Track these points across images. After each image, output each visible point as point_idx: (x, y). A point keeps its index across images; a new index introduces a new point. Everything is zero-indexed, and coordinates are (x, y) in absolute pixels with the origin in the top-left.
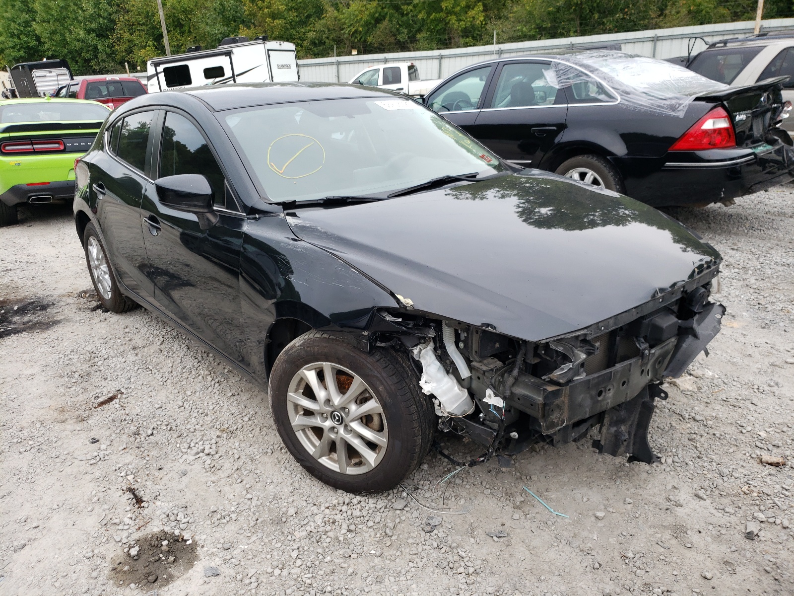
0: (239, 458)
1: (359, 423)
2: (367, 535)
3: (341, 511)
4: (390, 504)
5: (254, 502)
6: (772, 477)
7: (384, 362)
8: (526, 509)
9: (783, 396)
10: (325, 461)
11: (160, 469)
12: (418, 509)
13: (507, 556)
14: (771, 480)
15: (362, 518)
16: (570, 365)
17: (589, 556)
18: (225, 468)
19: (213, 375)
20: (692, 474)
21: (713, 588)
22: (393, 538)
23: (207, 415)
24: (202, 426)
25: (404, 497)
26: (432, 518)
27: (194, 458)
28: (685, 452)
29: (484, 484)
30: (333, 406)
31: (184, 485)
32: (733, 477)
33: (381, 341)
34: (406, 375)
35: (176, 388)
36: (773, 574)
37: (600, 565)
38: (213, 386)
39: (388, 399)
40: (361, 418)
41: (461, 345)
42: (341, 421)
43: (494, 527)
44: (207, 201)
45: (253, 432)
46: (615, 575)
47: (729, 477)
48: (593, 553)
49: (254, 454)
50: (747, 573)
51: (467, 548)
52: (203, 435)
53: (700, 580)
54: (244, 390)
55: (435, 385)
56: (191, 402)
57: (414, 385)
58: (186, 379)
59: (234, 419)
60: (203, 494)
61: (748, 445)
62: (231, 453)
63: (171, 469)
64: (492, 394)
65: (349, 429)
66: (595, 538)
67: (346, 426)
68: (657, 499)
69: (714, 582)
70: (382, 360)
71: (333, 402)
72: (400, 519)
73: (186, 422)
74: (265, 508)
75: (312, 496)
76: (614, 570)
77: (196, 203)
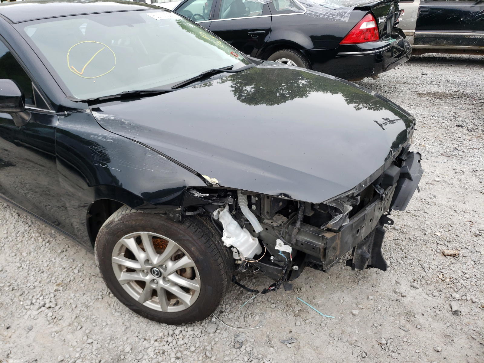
0: (76, 307)
1: (175, 275)
2: (192, 359)
3: (167, 342)
4: (204, 329)
5: (95, 346)
6: (453, 265)
7: (194, 228)
8: (304, 316)
9: (441, 205)
10: (149, 304)
11: (8, 328)
12: (226, 329)
13: (300, 358)
14: (454, 267)
15: (185, 345)
16: (341, 216)
17: (357, 348)
18: (65, 318)
19: (43, 236)
20: (405, 271)
21: (445, 358)
22: (213, 358)
23: (43, 272)
24: (40, 282)
25: (214, 322)
26: (238, 336)
27: (37, 312)
28: (396, 254)
29: (270, 300)
30: (152, 264)
31: (32, 339)
32: (431, 269)
33: (189, 211)
34: (211, 235)
35: (13, 252)
36: (478, 340)
37: (366, 354)
38: (44, 245)
39: (199, 256)
40: (177, 271)
41: (254, 207)
42: (160, 274)
43: (286, 335)
44: (19, 102)
45: (84, 281)
46: (379, 360)
47: (429, 269)
48: (359, 344)
49: (88, 301)
50: (461, 341)
51: (269, 357)
52: (42, 291)
53: (435, 353)
54: (70, 246)
55: (234, 239)
56: (28, 262)
57: (218, 241)
58: (20, 242)
59: (66, 273)
60: (49, 345)
61: (432, 243)
62: (68, 303)
63: (18, 326)
64: (282, 243)
65: (167, 279)
66: (357, 332)
67: (164, 279)
68: (388, 293)
69: (444, 354)
70: (191, 226)
71: (151, 261)
72: (215, 341)
73: (26, 281)
74: (105, 349)
75: (142, 331)
76: (377, 356)
77: (8, 104)
